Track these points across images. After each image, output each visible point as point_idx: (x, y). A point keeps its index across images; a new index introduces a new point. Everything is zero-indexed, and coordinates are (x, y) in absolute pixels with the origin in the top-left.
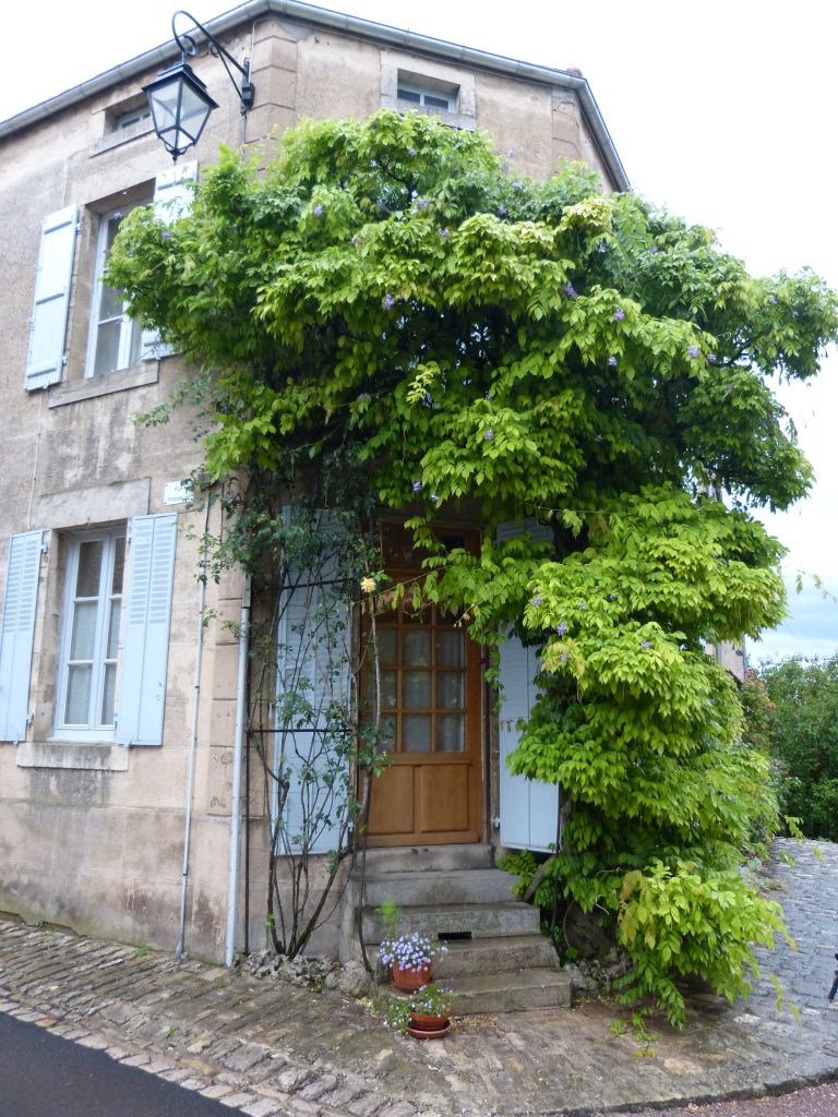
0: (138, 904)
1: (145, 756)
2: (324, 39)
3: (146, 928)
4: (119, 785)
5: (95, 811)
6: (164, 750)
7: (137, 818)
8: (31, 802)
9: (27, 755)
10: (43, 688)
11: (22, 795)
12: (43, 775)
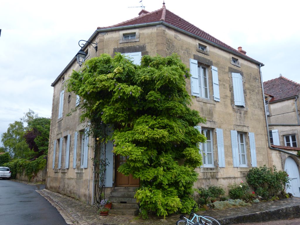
0: (85, 195)
1: (86, 170)
2: (109, 33)
3: (85, 200)
4: (84, 175)
5: (82, 180)
6: (88, 169)
7: (85, 181)
8: (76, 179)
9: (76, 171)
10: (78, 159)
11: (76, 178)
12: (78, 174)
